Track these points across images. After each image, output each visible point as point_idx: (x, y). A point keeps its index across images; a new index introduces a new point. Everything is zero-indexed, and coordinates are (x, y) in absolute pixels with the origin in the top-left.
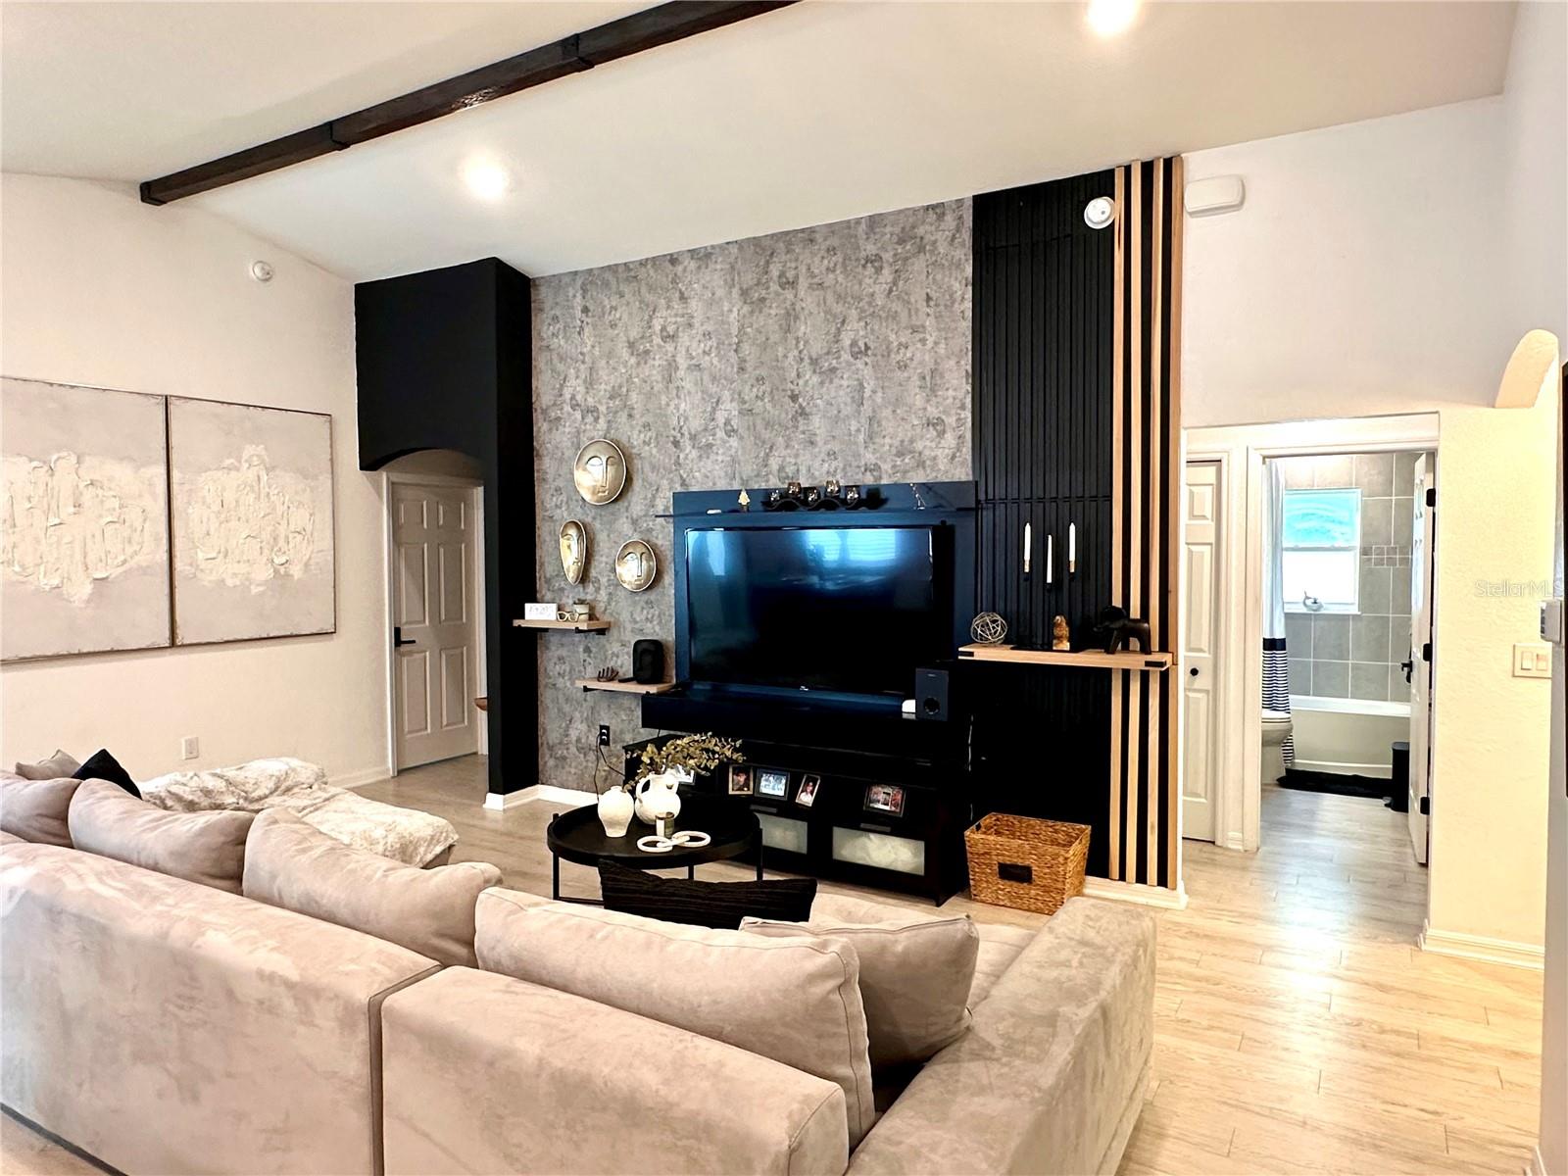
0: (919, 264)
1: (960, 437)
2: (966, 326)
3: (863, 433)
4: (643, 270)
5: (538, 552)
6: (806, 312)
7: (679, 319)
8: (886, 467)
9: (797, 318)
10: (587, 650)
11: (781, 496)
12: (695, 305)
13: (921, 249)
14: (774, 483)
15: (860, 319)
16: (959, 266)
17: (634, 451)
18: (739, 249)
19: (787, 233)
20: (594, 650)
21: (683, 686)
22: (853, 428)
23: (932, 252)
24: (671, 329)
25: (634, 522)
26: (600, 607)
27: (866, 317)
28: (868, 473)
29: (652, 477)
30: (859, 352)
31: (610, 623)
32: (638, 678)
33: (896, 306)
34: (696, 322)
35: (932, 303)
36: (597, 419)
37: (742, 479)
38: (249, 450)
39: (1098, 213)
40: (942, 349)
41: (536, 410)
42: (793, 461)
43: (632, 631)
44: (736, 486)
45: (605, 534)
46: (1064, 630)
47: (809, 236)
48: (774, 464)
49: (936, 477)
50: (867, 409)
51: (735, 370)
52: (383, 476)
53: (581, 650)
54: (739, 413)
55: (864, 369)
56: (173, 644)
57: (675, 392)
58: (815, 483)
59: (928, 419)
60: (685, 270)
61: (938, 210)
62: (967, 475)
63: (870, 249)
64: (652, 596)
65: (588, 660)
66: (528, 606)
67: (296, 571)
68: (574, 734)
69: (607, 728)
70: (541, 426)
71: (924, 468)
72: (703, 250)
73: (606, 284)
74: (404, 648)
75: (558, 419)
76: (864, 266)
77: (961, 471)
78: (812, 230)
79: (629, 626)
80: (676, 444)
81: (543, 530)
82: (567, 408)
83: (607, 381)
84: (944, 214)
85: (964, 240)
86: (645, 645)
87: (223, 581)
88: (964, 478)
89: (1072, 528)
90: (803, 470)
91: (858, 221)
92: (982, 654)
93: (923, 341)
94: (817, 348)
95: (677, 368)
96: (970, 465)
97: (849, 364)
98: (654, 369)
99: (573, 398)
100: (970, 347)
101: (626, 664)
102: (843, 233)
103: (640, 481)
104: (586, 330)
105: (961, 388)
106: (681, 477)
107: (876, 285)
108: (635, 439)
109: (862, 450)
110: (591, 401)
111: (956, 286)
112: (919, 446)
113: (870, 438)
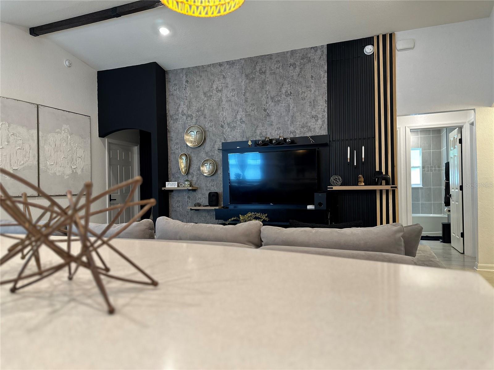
0: (309, 66)
1: (323, 121)
2: (325, 85)
3: (290, 121)
4: (209, 68)
5: (169, 165)
6: (269, 82)
7: (223, 85)
8: (298, 132)
9: (266, 84)
10: (189, 197)
11: (263, 142)
12: (228, 80)
13: (310, 61)
14: (258, 138)
16: (322, 66)
17: (207, 129)
18: (244, 61)
19: (262, 56)
20: (191, 197)
21: (225, 207)
22: (286, 119)
23: (313, 62)
24: (220, 88)
25: (207, 153)
26: (194, 183)
27: (290, 83)
28: (291, 134)
29: (213, 138)
30: (288, 95)
31: (197, 188)
32: (210, 205)
33: (301, 79)
34: (229, 86)
35: (313, 78)
36: (192, 119)
37: (247, 138)
38: (65, 126)
39: (369, 50)
40: (317, 93)
41: (168, 116)
42: (265, 131)
43: (206, 190)
44: (244, 140)
45: (196, 158)
46: (362, 179)
47: (270, 57)
48: (258, 132)
49: (315, 134)
50: (291, 113)
51: (244, 101)
52: (106, 140)
53: (186, 197)
54: (245, 116)
55: (290, 100)
56: (39, 196)
57: (222, 109)
58: (273, 138)
59: (312, 116)
60: (225, 68)
61: (315, 49)
62: (326, 133)
63: (292, 61)
64: (214, 178)
65: (189, 201)
66: (167, 183)
67: (79, 171)
70: (170, 122)
71: (311, 131)
72: (231, 62)
73: (195, 73)
74: (112, 202)
75: (177, 119)
76: (290, 67)
77: (324, 132)
78: (271, 55)
79: (205, 188)
80: (222, 126)
81: (171, 157)
82: (180, 115)
83: (196, 105)
84: (317, 50)
85: (324, 58)
86: (212, 194)
87: (55, 173)
89: (363, 147)
90: (269, 134)
91: (287, 52)
92: (335, 188)
93: (311, 91)
94: (273, 94)
95: (222, 101)
96: (327, 130)
97: (285, 99)
98: (213, 102)
99: (182, 111)
100: (326, 92)
101: (205, 200)
102: (283, 55)
103: (209, 139)
104: (187, 89)
105: (323, 105)
106: (224, 137)
107: (294, 73)
108: (207, 125)
109: (289, 126)
110: (189, 113)
111: (322, 73)
112: (309, 124)
113: (292, 122)
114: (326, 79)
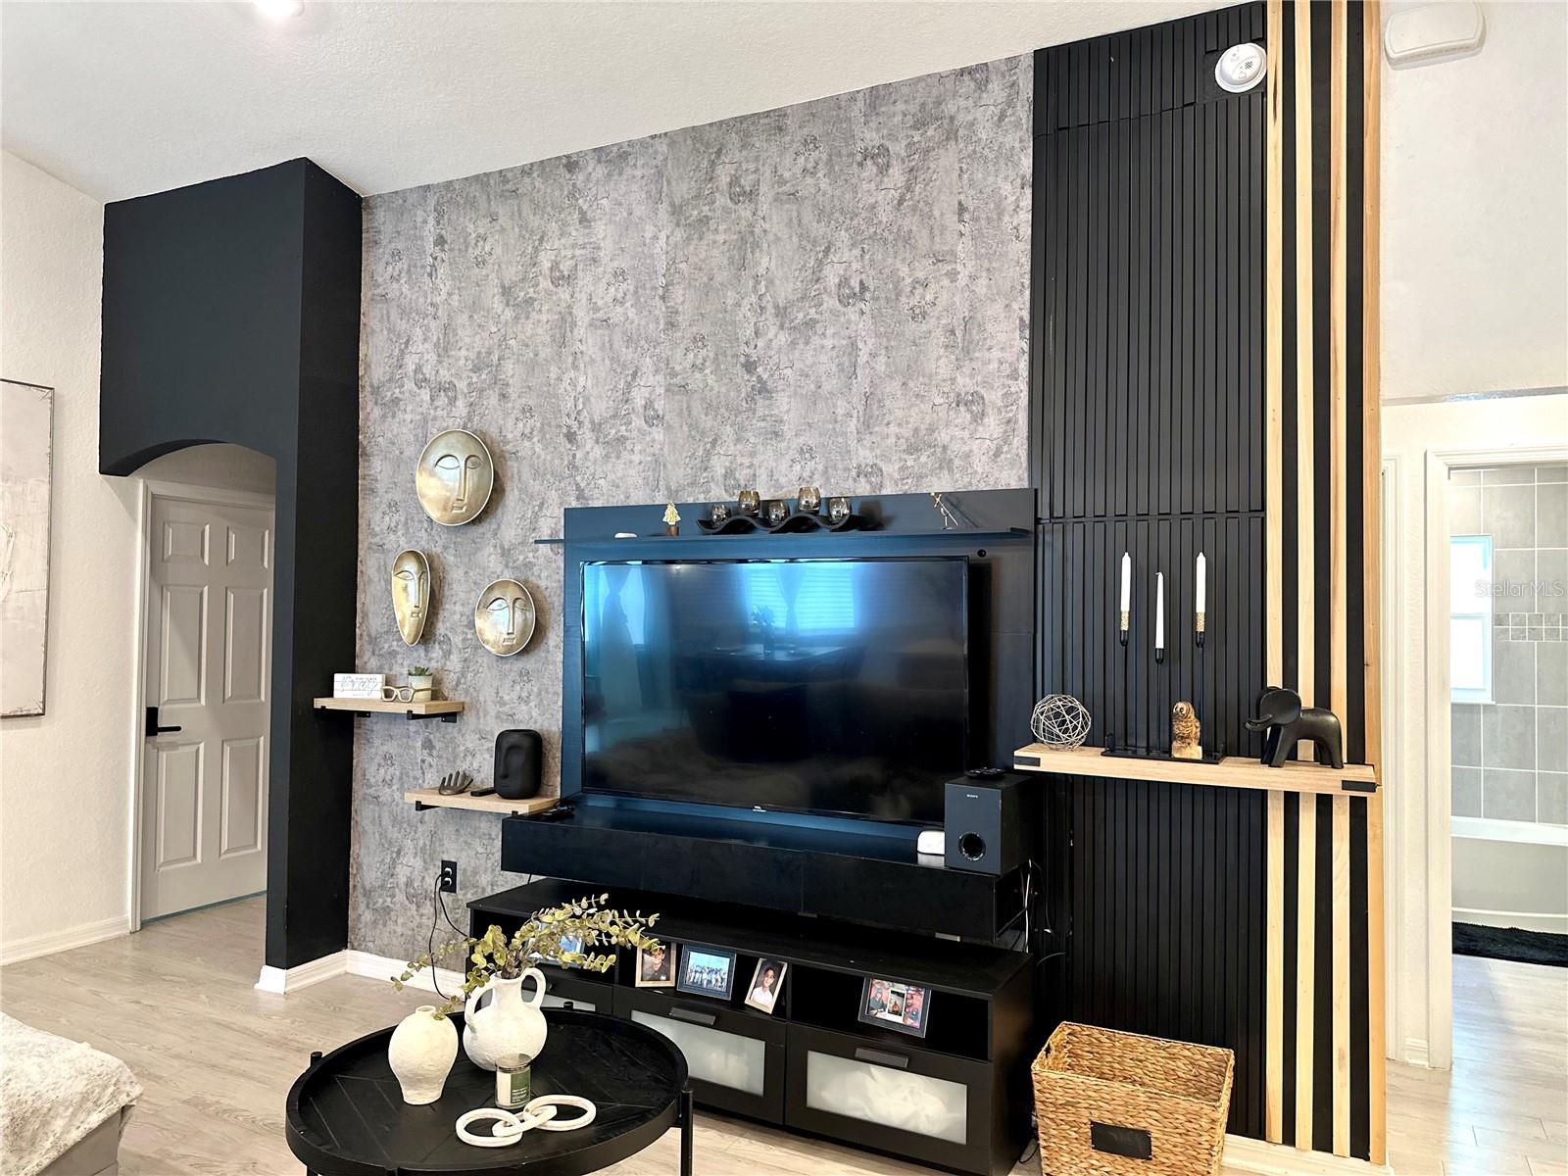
0: (947, 159)
1: (1009, 421)
2: (1019, 252)
3: (855, 420)
4: (527, 180)
5: (360, 597)
6: (771, 237)
7: (578, 252)
8: (891, 469)
9: (756, 245)
10: (428, 745)
11: (728, 514)
12: (600, 229)
13: (951, 135)
14: (717, 494)
15: (854, 245)
16: (1010, 158)
17: (509, 447)
18: (668, 145)
19: (744, 118)
20: (438, 745)
21: (568, 808)
22: (840, 411)
23: (968, 140)
24: (566, 267)
25: (506, 553)
26: (449, 680)
27: (862, 241)
28: (862, 480)
29: (535, 487)
30: (852, 294)
31: (463, 703)
32: (503, 788)
33: (910, 223)
34: (604, 255)
35: (966, 216)
36: (453, 401)
37: (668, 488)
39: (1238, 69)
40: (981, 287)
41: (363, 387)
42: (746, 461)
43: (497, 717)
45: (461, 572)
47: (775, 122)
48: (719, 466)
49: (970, 483)
50: (861, 384)
51: (662, 327)
52: (138, 485)
53: (419, 744)
54: (667, 390)
55: (858, 320)
57: (570, 359)
58: (779, 495)
59: (959, 395)
60: (588, 179)
61: (977, 75)
62: (1020, 479)
63: (871, 137)
64: (530, 663)
65: (429, 759)
66: (339, 678)
68: (402, 874)
69: (453, 865)
70: (370, 412)
71: (951, 470)
72: (615, 149)
73: (472, 203)
74: (162, 737)
75: (396, 401)
76: (860, 164)
77: (1012, 474)
78: (781, 113)
79: (492, 710)
80: (571, 437)
81: (369, 565)
82: (410, 385)
83: (470, 342)
84: (987, 80)
86: (514, 739)
88: (1014, 485)
89: (1201, 561)
90: (763, 475)
91: (852, 97)
93: (953, 276)
94: (785, 291)
95: (574, 324)
96: (1025, 464)
97: (835, 314)
98: (538, 327)
99: (418, 369)
100: (1027, 282)
101: (483, 768)
102: (830, 112)
103: (516, 492)
104: (441, 271)
105: (1011, 346)
106: (577, 485)
107: (879, 191)
108: (510, 429)
109: (853, 444)
110: (445, 375)
111: (1006, 189)
112: (943, 437)
113: (867, 425)
114: (1025, 217)
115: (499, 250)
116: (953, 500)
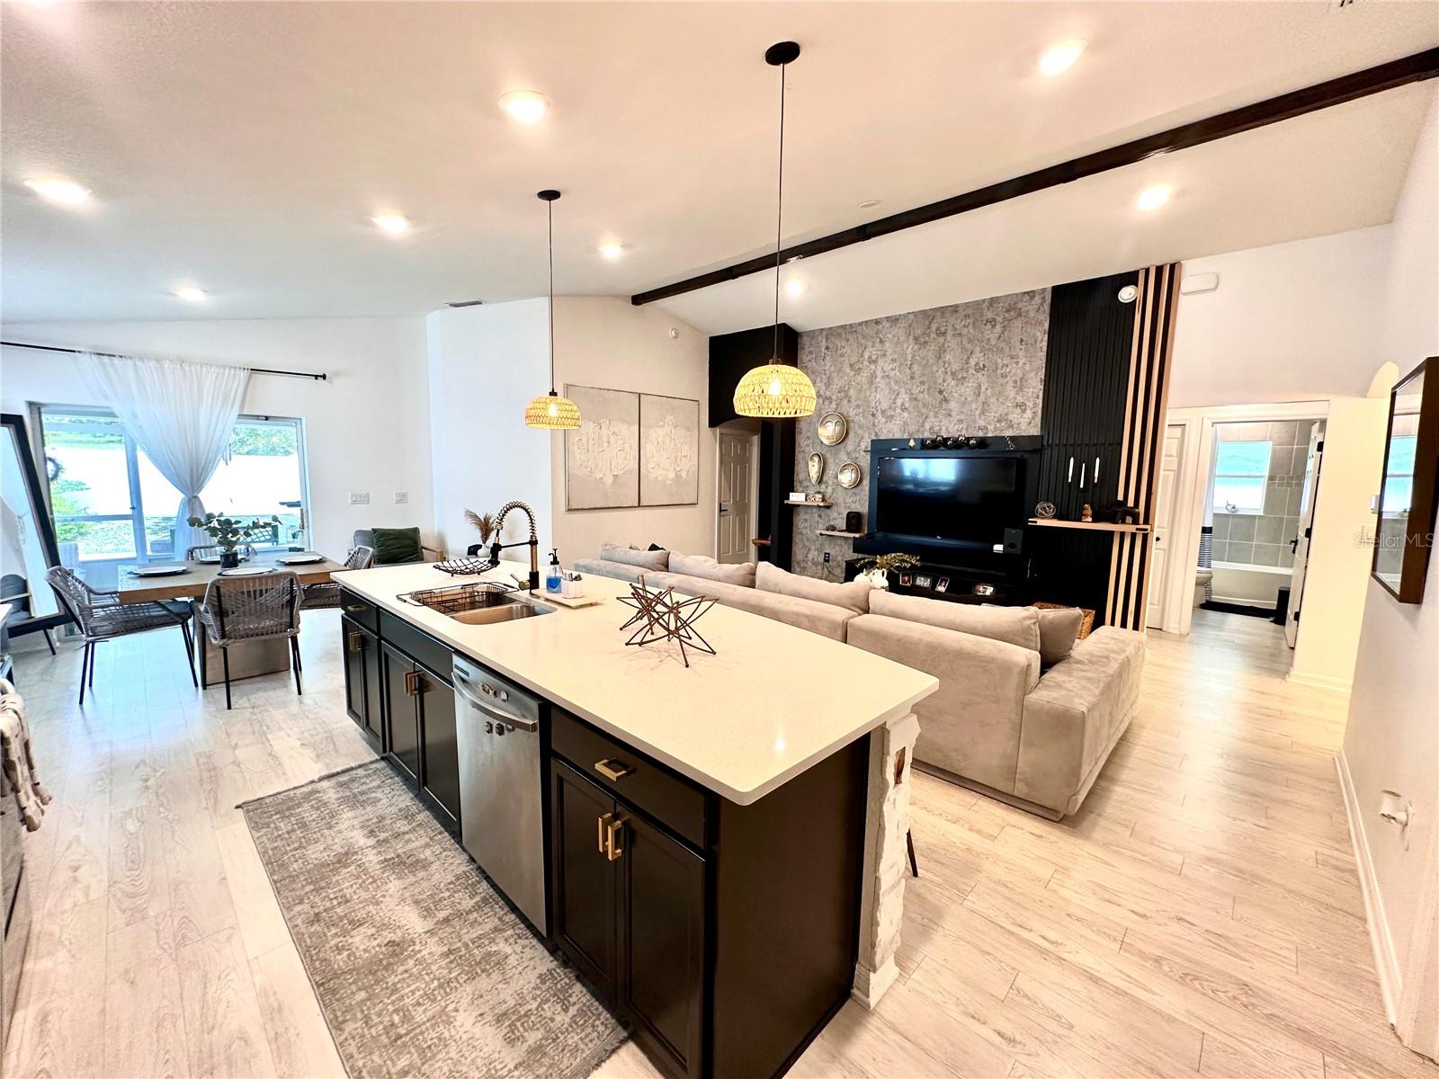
0: (1018, 323)
1: (1034, 413)
2: (1042, 355)
3: (978, 411)
4: (860, 327)
5: (796, 468)
6: (951, 348)
7: (879, 352)
8: (991, 428)
9: (945, 351)
10: (820, 516)
11: (931, 442)
12: (887, 345)
13: (1020, 315)
14: (927, 435)
15: (981, 352)
16: (1041, 323)
17: (851, 419)
18: (914, 316)
19: (942, 308)
20: (824, 516)
21: (870, 535)
22: (973, 408)
24: (874, 357)
25: (848, 454)
26: (827, 496)
27: (985, 351)
28: (981, 431)
29: (860, 432)
30: (979, 369)
31: (832, 503)
32: (849, 530)
33: (1002, 345)
34: (888, 354)
35: (1023, 343)
36: (831, 403)
37: (910, 433)
38: (669, 418)
39: (1127, 294)
40: (1027, 367)
42: (939, 424)
43: (844, 508)
44: (906, 436)
45: (833, 460)
46: (1089, 512)
47: (955, 309)
48: (927, 426)
49: (1019, 433)
50: (982, 397)
51: (909, 378)
52: (718, 430)
53: (817, 515)
54: (910, 400)
55: (982, 378)
56: (639, 506)
57: (874, 389)
58: (950, 436)
59: (1017, 403)
60: (883, 327)
61: (1031, 294)
62: (1037, 432)
63: (990, 315)
64: (856, 490)
65: (821, 520)
66: (791, 494)
67: (684, 474)
68: (810, 557)
69: (828, 554)
71: (1013, 429)
72: (894, 317)
73: (840, 335)
74: (723, 513)
76: (985, 324)
77: (1034, 430)
78: (957, 306)
79: (843, 506)
80: (873, 415)
81: (799, 457)
83: (837, 383)
84: (1034, 296)
85: (1044, 312)
86: (851, 514)
87: (657, 478)
88: (1036, 434)
89: (1098, 460)
90: (944, 428)
91: (984, 301)
92: (1041, 522)
93: (1017, 363)
94: (955, 367)
95: (876, 377)
96: (1039, 427)
97: (973, 375)
98: (863, 378)
99: (818, 392)
100: (1044, 365)
101: (842, 524)
102: (977, 304)
103: (853, 434)
104: (828, 358)
105: (1037, 387)
106: (875, 432)
107: (992, 334)
108: (852, 413)
109: (977, 418)
110: (828, 394)
111: (1038, 334)
112: (1011, 417)
113: (983, 413)
114: (1045, 344)
115: (849, 351)
116: (1013, 438)
